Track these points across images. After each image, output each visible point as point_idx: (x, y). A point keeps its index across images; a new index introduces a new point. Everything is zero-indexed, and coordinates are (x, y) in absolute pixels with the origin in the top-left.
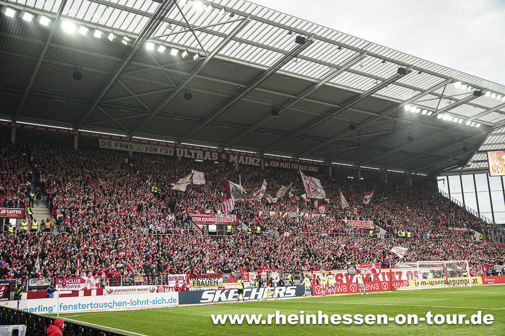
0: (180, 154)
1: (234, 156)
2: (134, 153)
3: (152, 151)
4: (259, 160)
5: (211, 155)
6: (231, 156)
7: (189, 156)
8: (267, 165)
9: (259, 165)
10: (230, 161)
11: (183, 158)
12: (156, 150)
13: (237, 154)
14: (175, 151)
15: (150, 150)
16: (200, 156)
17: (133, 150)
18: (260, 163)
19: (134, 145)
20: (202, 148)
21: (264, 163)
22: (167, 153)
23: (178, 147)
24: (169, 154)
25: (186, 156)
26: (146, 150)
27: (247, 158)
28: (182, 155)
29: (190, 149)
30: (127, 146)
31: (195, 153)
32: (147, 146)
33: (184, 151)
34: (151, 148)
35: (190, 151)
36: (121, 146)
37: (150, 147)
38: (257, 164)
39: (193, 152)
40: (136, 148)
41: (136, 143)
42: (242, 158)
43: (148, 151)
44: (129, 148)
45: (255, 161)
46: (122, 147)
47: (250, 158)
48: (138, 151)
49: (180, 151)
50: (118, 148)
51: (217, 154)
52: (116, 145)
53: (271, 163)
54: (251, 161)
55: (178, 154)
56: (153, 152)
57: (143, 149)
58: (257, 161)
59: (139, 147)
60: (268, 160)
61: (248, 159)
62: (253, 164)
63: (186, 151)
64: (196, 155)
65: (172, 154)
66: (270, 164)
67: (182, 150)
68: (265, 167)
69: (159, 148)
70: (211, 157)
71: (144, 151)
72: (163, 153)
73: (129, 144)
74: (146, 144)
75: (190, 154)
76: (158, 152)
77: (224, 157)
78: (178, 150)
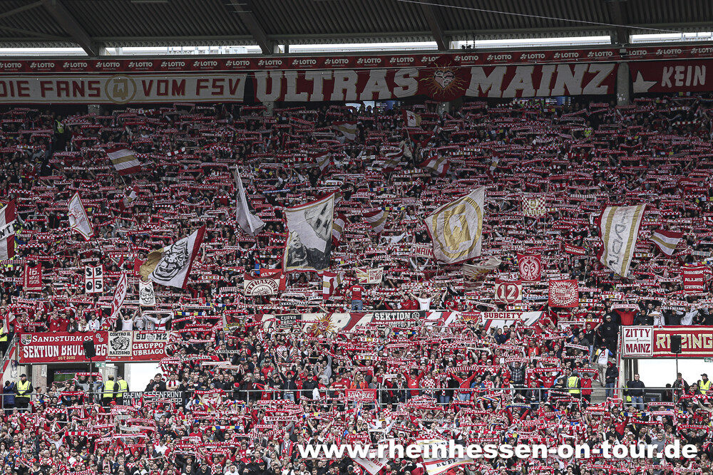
0: (269, 91)
1: (488, 71)
2: (107, 108)
3: (166, 94)
4: (605, 70)
5: (390, 79)
6: (477, 74)
7: (303, 97)
8: (642, 85)
9: (604, 90)
10: (472, 91)
11: (280, 103)
12: (179, 89)
13: (502, 61)
14: (251, 85)
15: (159, 94)
16: (345, 91)
17: (103, 98)
18: (611, 81)
19: (103, 79)
20: (353, 58)
21: (632, 79)
22: (221, 93)
23: (263, 67)
24: (227, 96)
25: (292, 96)
26: (147, 93)
27: (547, 72)
28: (276, 94)
29: (307, 66)
30: (79, 89)
31: (325, 82)
32: (147, 79)
33: (284, 81)
34: (163, 85)
35: (309, 76)
36: (59, 89)
37: (159, 82)
38: (593, 88)
39: (317, 77)
40: (110, 90)
41: (112, 72)
42: (524, 75)
43: (153, 97)
44: (87, 91)
45: (588, 78)
46: (64, 93)
47: (564, 71)
48: (119, 100)
49: (269, 81)
50: (52, 97)
51: (414, 72)
52: (43, 90)
53: (666, 77)
54: (570, 81)
55: (261, 95)
56: (170, 98)
57: (133, 90)
58: (594, 75)
59: (121, 86)
60: (653, 62)
61: (555, 75)
62: (575, 90)
63: (292, 76)
64: (328, 86)
65: (239, 95)
66: (660, 80)
67: (276, 76)
68: (632, 96)
69: (191, 81)
70: (391, 85)
71: (140, 97)
72: (206, 95)
73: (87, 79)
74: (142, 72)
75: (305, 85)
76: (190, 96)
77: (444, 80)
78: (261, 77)
